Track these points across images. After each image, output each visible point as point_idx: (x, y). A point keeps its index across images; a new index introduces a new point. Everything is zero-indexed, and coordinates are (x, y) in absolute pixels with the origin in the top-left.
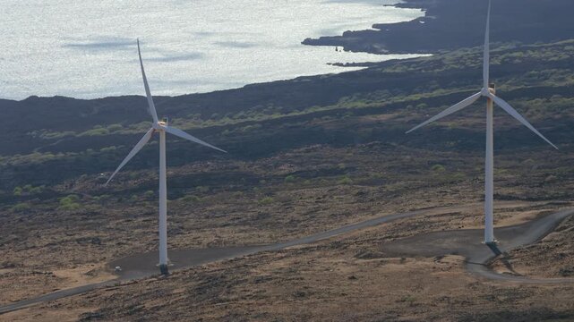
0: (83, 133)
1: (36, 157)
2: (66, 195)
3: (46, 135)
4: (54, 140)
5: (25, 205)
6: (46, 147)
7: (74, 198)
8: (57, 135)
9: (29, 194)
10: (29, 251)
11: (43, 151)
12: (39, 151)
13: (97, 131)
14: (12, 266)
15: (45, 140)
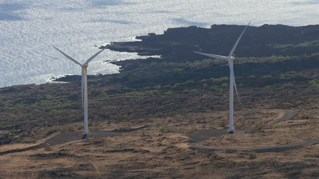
0: (298, 46)
1: (274, 58)
2: (312, 79)
3: (278, 46)
4: (282, 49)
5: (290, 84)
6: (278, 52)
7: (316, 81)
8: (283, 46)
9: (288, 78)
10: (314, 110)
11: (277, 55)
12: (274, 55)
13: (305, 44)
14: (307, 118)
15: (277, 49)
